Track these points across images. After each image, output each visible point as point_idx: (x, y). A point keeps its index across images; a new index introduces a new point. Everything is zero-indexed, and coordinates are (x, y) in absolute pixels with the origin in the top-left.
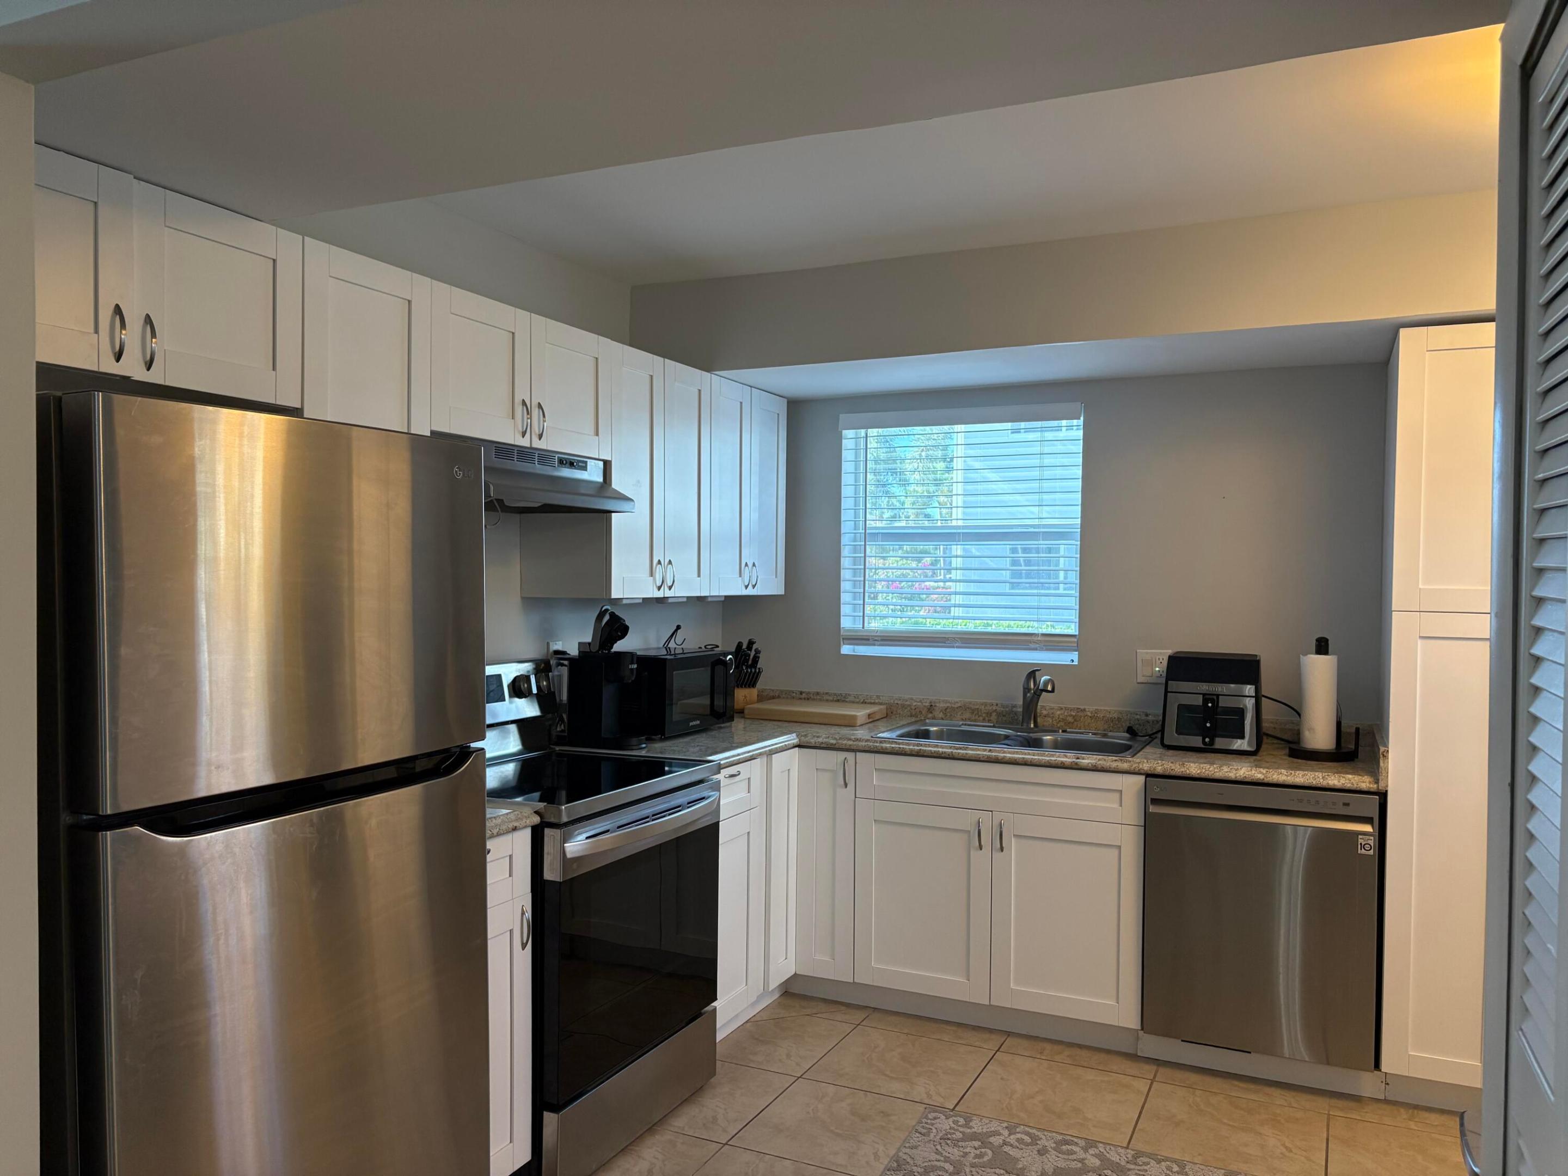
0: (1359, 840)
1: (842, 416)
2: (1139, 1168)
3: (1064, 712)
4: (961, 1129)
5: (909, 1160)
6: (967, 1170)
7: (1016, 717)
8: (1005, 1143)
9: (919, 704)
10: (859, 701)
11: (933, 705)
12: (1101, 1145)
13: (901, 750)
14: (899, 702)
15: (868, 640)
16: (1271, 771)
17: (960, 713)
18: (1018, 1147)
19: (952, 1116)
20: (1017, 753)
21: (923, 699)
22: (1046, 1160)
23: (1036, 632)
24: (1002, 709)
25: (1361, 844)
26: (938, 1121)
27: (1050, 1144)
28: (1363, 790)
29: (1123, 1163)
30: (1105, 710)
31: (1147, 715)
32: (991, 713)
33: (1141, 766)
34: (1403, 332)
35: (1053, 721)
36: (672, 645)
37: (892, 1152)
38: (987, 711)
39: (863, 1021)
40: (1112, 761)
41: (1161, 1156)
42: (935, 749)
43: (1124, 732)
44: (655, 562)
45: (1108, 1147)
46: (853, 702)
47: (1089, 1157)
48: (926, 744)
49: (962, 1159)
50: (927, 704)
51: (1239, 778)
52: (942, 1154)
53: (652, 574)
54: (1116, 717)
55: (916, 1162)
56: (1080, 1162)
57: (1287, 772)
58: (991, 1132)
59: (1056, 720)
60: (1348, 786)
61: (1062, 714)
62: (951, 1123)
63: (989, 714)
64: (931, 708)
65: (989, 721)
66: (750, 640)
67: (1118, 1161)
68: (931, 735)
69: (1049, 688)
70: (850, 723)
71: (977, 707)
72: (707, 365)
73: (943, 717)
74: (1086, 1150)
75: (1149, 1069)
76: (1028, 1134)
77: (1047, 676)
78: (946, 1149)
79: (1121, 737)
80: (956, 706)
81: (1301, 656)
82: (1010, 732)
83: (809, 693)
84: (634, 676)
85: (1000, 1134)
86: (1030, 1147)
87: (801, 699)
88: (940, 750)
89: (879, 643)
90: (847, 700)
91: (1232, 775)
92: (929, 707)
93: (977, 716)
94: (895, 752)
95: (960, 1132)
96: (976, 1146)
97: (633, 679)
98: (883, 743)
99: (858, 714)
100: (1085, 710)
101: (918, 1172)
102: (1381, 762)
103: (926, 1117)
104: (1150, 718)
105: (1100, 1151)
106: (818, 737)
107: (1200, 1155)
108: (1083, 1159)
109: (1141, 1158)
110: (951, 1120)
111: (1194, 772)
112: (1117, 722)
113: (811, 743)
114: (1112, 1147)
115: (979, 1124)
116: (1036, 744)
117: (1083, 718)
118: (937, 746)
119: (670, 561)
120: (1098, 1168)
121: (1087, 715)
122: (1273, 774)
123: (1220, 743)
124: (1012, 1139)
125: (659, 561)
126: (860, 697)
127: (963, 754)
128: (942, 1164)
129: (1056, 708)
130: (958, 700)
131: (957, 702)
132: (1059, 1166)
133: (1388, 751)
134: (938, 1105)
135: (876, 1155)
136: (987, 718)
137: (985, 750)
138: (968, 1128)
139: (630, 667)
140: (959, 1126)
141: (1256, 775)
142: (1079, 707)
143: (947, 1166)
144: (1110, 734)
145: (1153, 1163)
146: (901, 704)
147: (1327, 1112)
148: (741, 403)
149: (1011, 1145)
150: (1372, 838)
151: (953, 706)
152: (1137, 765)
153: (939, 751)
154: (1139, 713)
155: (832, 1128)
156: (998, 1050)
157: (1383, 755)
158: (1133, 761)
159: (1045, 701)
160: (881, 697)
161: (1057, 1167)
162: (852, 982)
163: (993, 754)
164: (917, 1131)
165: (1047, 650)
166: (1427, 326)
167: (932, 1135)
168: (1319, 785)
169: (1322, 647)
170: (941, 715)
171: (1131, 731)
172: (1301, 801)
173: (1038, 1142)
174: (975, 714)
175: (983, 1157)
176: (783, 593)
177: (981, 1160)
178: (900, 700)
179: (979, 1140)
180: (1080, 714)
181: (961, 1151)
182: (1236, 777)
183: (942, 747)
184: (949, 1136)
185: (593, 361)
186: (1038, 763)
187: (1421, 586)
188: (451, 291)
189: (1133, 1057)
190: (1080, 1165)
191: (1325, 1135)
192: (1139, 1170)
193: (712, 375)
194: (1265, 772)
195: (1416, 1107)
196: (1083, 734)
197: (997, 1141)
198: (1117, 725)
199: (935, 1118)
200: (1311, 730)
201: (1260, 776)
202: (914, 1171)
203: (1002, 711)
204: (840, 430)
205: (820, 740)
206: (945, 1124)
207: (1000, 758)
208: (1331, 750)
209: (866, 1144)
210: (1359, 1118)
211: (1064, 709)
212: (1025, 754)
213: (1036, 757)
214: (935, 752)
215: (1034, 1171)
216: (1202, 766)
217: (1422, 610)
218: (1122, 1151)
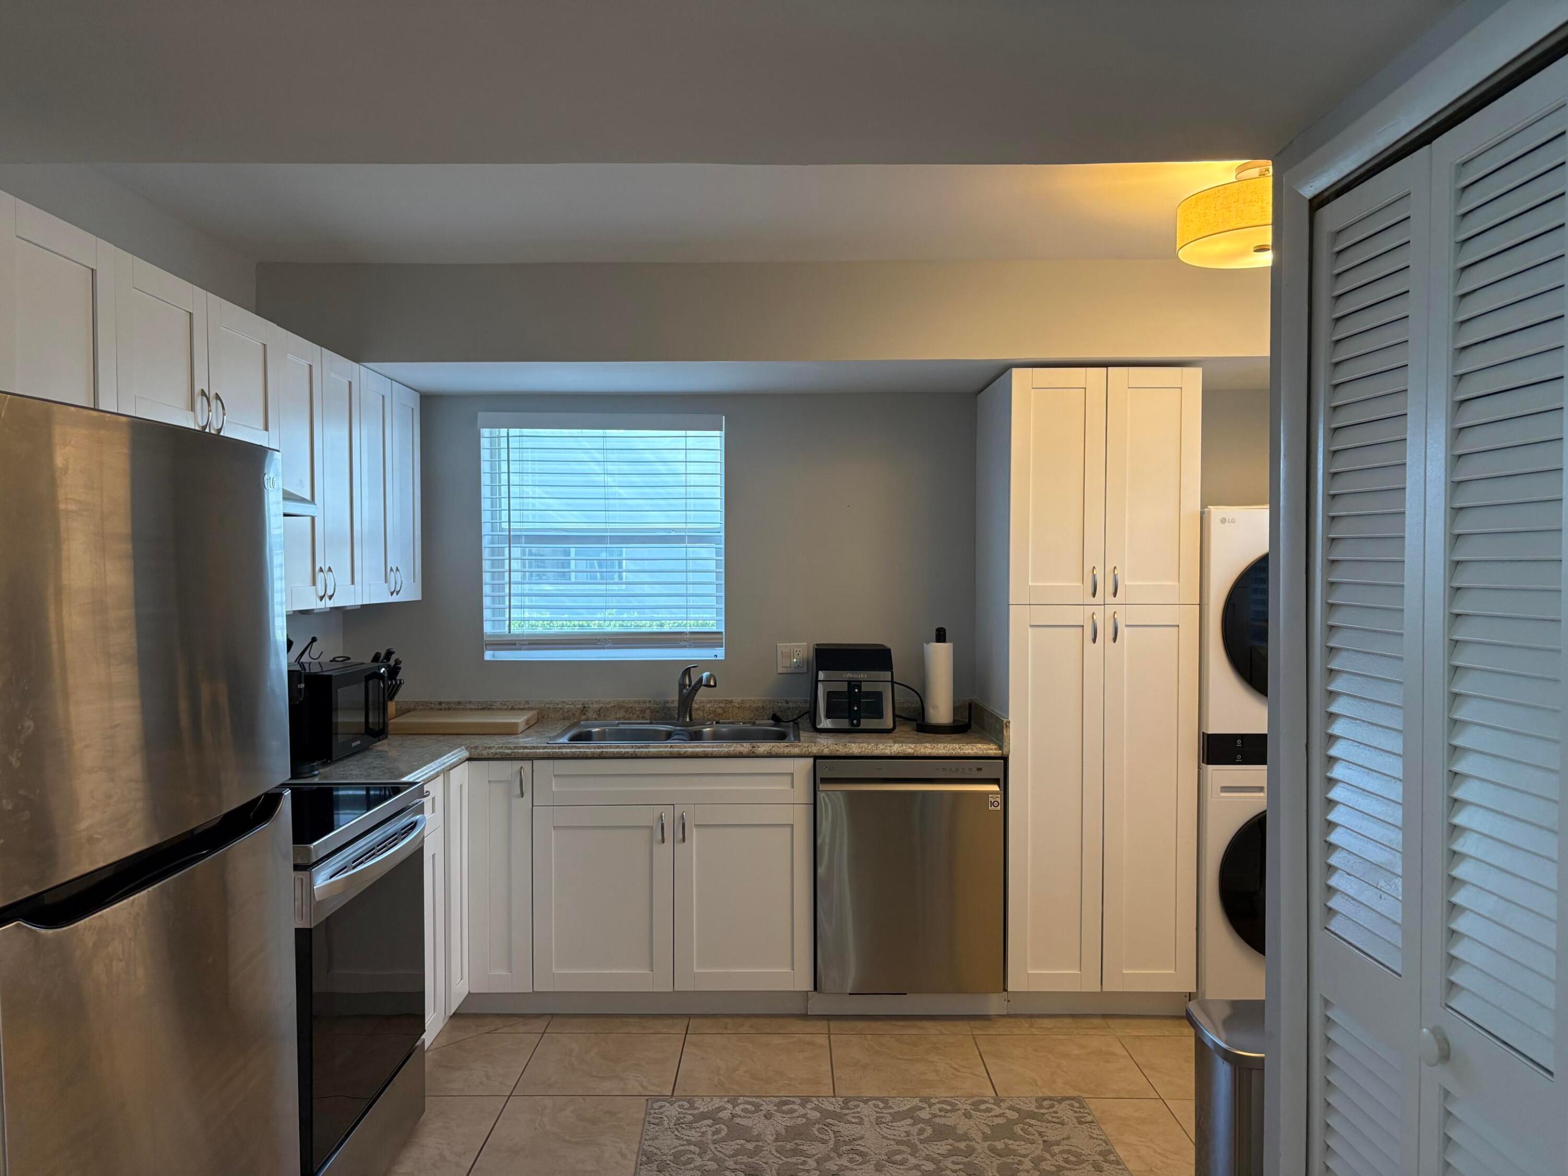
0: (990, 799)
1: (480, 415)
2: (851, 1111)
3: (714, 705)
4: (690, 1112)
5: (655, 1151)
6: (712, 1148)
7: (669, 713)
8: (733, 1116)
9: (571, 706)
10: (507, 708)
11: (586, 706)
12: (814, 1099)
13: (582, 754)
14: (551, 706)
15: (515, 644)
16: (918, 745)
17: (614, 712)
18: (746, 1117)
19: (676, 1102)
20: (697, 747)
21: (575, 701)
22: (775, 1123)
23: (684, 630)
24: (655, 706)
25: (991, 802)
26: (664, 1109)
27: (772, 1108)
28: (991, 756)
29: (839, 1110)
30: (750, 700)
31: (787, 702)
32: (645, 710)
33: (810, 750)
34: (1015, 372)
35: (704, 714)
36: (305, 659)
37: (635, 1147)
38: (641, 709)
39: (546, 1028)
40: (784, 747)
41: (866, 1097)
42: (617, 750)
43: (768, 719)
44: (317, 569)
45: (821, 1099)
46: (501, 709)
47: (809, 1112)
48: (607, 746)
49: (703, 1138)
50: (580, 706)
51: (893, 754)
52: (682, 1138)
53: (314, 583)
54: (761, 706)
55: (662, 1151)
56: (803, 1117)
57: (931, 746)
58: (716, 1108)
59: (707, 713)
60: (980, 753)
61: (712, 707)
62: (677, 1108)
63: (643, 711)
64: (584, 710)
65: (643, 718)
66: (388, 650)
67: (834, 1109)
68: (594, 737)
69: (712, 683)
70: (510, 731)
71: (631, 705)
72: (357, 354)
73: (597, 717)
74: (803, 1105)
75: (822, 1024)
76: (749, 1103)
77: (707, 671)
78: (684, 1133)
79: (767, 725)
80: (610, 706)
81: (925, 644)
82: (671, 728)
83: (449, 703)
84: (303, 696)
85: (725, 1109)
86: (756, 1114)
87: (441, 709)
88: (623, 750)
89: (526, 647)
90: (493, 707)
91: (888, 752)
92: (582, 709)
93: (631, 714)
94: (576, 756)
95: (690, 1115)
96: (710, 1124)
97: (301, 700)
98: (562, 749)
99: (519, 721)
100: (732, 701)
101: (669, 1160)
102: (1005, 731)
103: (652, 1108)
104: (791, 705)
105: (815, 1104)
106: (490, 748)
107: (893, 1089)
108: (805, 1115)
109: (851, 1103)
110: (676, 1105)
111: (856, 751)
112: (762, 711)
113: (483, 755)
114: (823, 1099)
115: (703, 1103)
116: (697, 736)
117: (731, 709)
118: (618, 747)
119: (330, 568)
120: (820, 1119)
121: (735, 706)
122: (921, 749)
123: (865, 723)
124: (738, 1110)
125: (321, 568)
126: (507, 704)
127: (646, 752)
128: (687, 1148)
129: (706, 701)
130: (609, 700)
131: (610, 702)
132: (788, 1125)
133: (1009, 722)
134: (657, 1094)
135: (623, 1156)
136: (641, 716)
137: (666, 747)
138: (695, 1109)
139: (299, 687)
140: (686, 1109)
141: (907, 750)
142: (727, 699)
143: (692, 1148)
144: (757, 722)
145: (862, 1104)
146: (553, 708)
147: (970, 1033)
148: (383, 396)
149: (740, 1116)
150: (999, 796)
151: (607, 706)
152: (806, 749)
153: (622, 752)
154: (779, 701)
155: (567, 1138)
156: (686, 1033)
157: (1006, 725)
158: (803, 746)
159: (702, 695)
160: (530, 702)
161: (787, 1126)
162: (531, 991)
163: (675, 749)
164: (649, 1122)
165: (696, 647)
166: (1033, 367)
167: (666, 1123)
168: (958, 755)
169: (941, 636)
170: (595, 716)
171: (776, 719)
172: (944, 769)
173: (761, 1108)
174: (629, 712)
175: (720, 1133)
176: (420, 599)
177: (720, 1136)
178: (551, 704)
179: (709, 1118)
180: (728, 705)
181: (698, 1132)
182: (891, 753)
183: (623, 747)
184: (682, 1121)
185: (261, 348)
186: (718, 755)
187: (1030, 584)
188: (133, 260)
189: (805, 1017)
190: (804, 1120)
191: (977, 1052)
192: (854, 1113)
193: (361, 366)
194: (913, 747)
195: (1031, 1016)
196: (734, 724)
197: (725, 1115)
198: (761, 713)
199: (661, 1107)
200: (935, 707)
201: (910, 751)
202: (665, 1160)
203: (656, 708)
204: (478, 428)
205: (493, 751)
206: (672, 1111)
207: (682, 753)
208: (949, 724)
209: (607, 1146)
210: (996, 1033)
211: (713, 701)
212: (705, 747)
213: (716, 749)
214: (617, 752)
215: (769, 1135)
216: (861, 745)
217: (1033, 603)
218: (833, 1100)
